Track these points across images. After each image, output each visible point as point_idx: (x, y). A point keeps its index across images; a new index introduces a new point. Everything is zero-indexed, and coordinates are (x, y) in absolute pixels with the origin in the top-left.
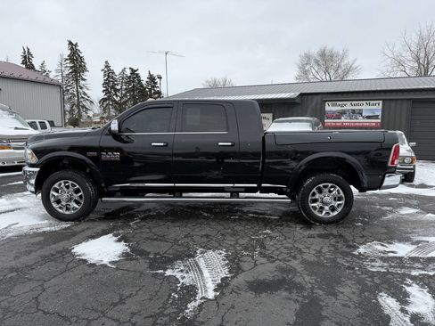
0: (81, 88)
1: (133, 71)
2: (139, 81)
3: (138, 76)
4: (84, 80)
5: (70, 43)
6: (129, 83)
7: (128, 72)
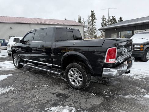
0: (94, 26)
1: (113, 17)
2: (115, 20)
3: (115, 19)
4: (95, 23)
5: (92, 11)
6: (111, 22)
7: (111, 18)
